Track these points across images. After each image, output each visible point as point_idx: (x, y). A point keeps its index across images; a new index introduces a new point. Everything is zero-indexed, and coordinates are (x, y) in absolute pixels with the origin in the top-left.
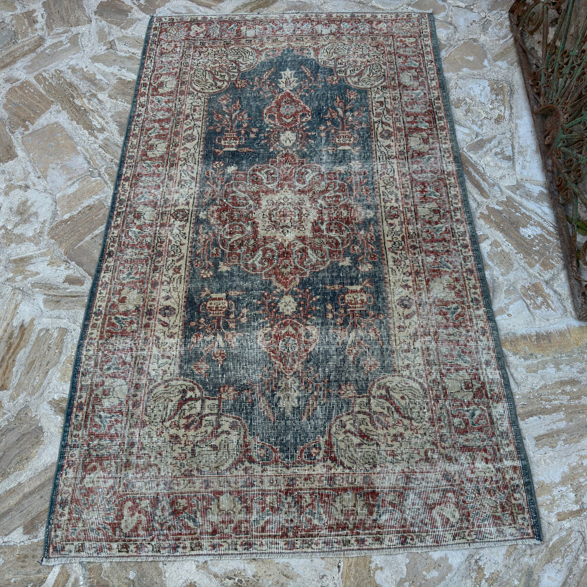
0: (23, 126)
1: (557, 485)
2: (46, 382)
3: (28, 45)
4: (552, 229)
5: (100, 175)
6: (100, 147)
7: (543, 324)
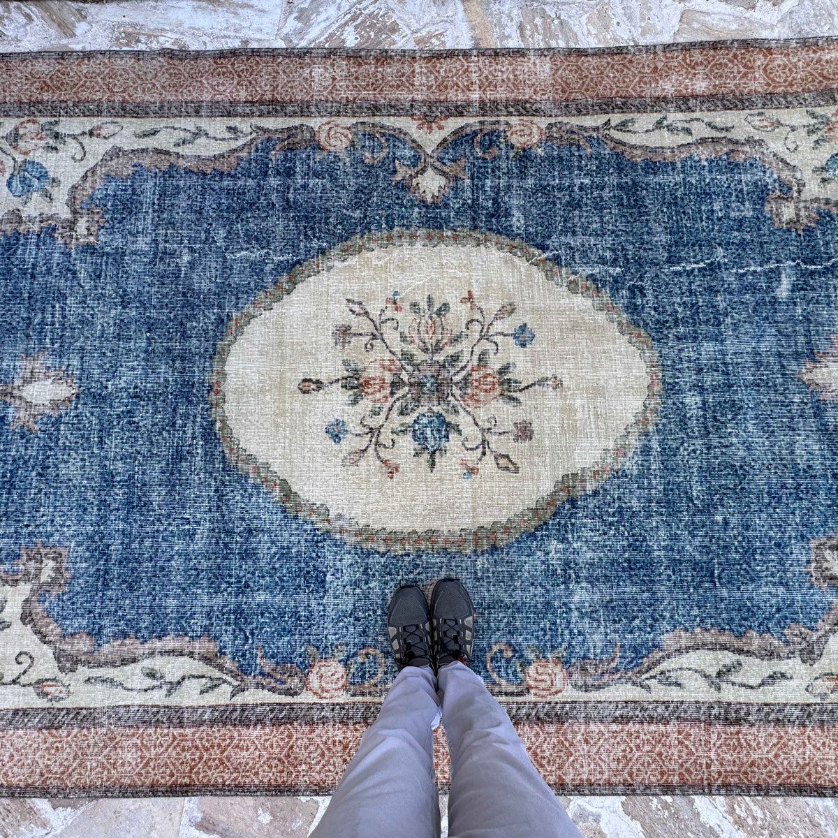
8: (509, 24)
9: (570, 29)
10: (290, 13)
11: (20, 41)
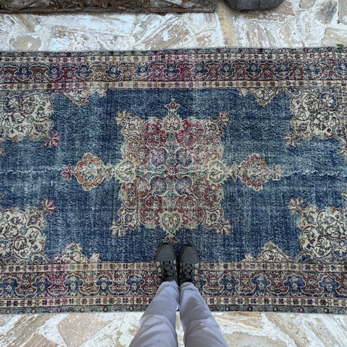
7: (219, 40)
8: (242, 32)
9: (271, 36)
10: (137, 23)
11: (8, 33)
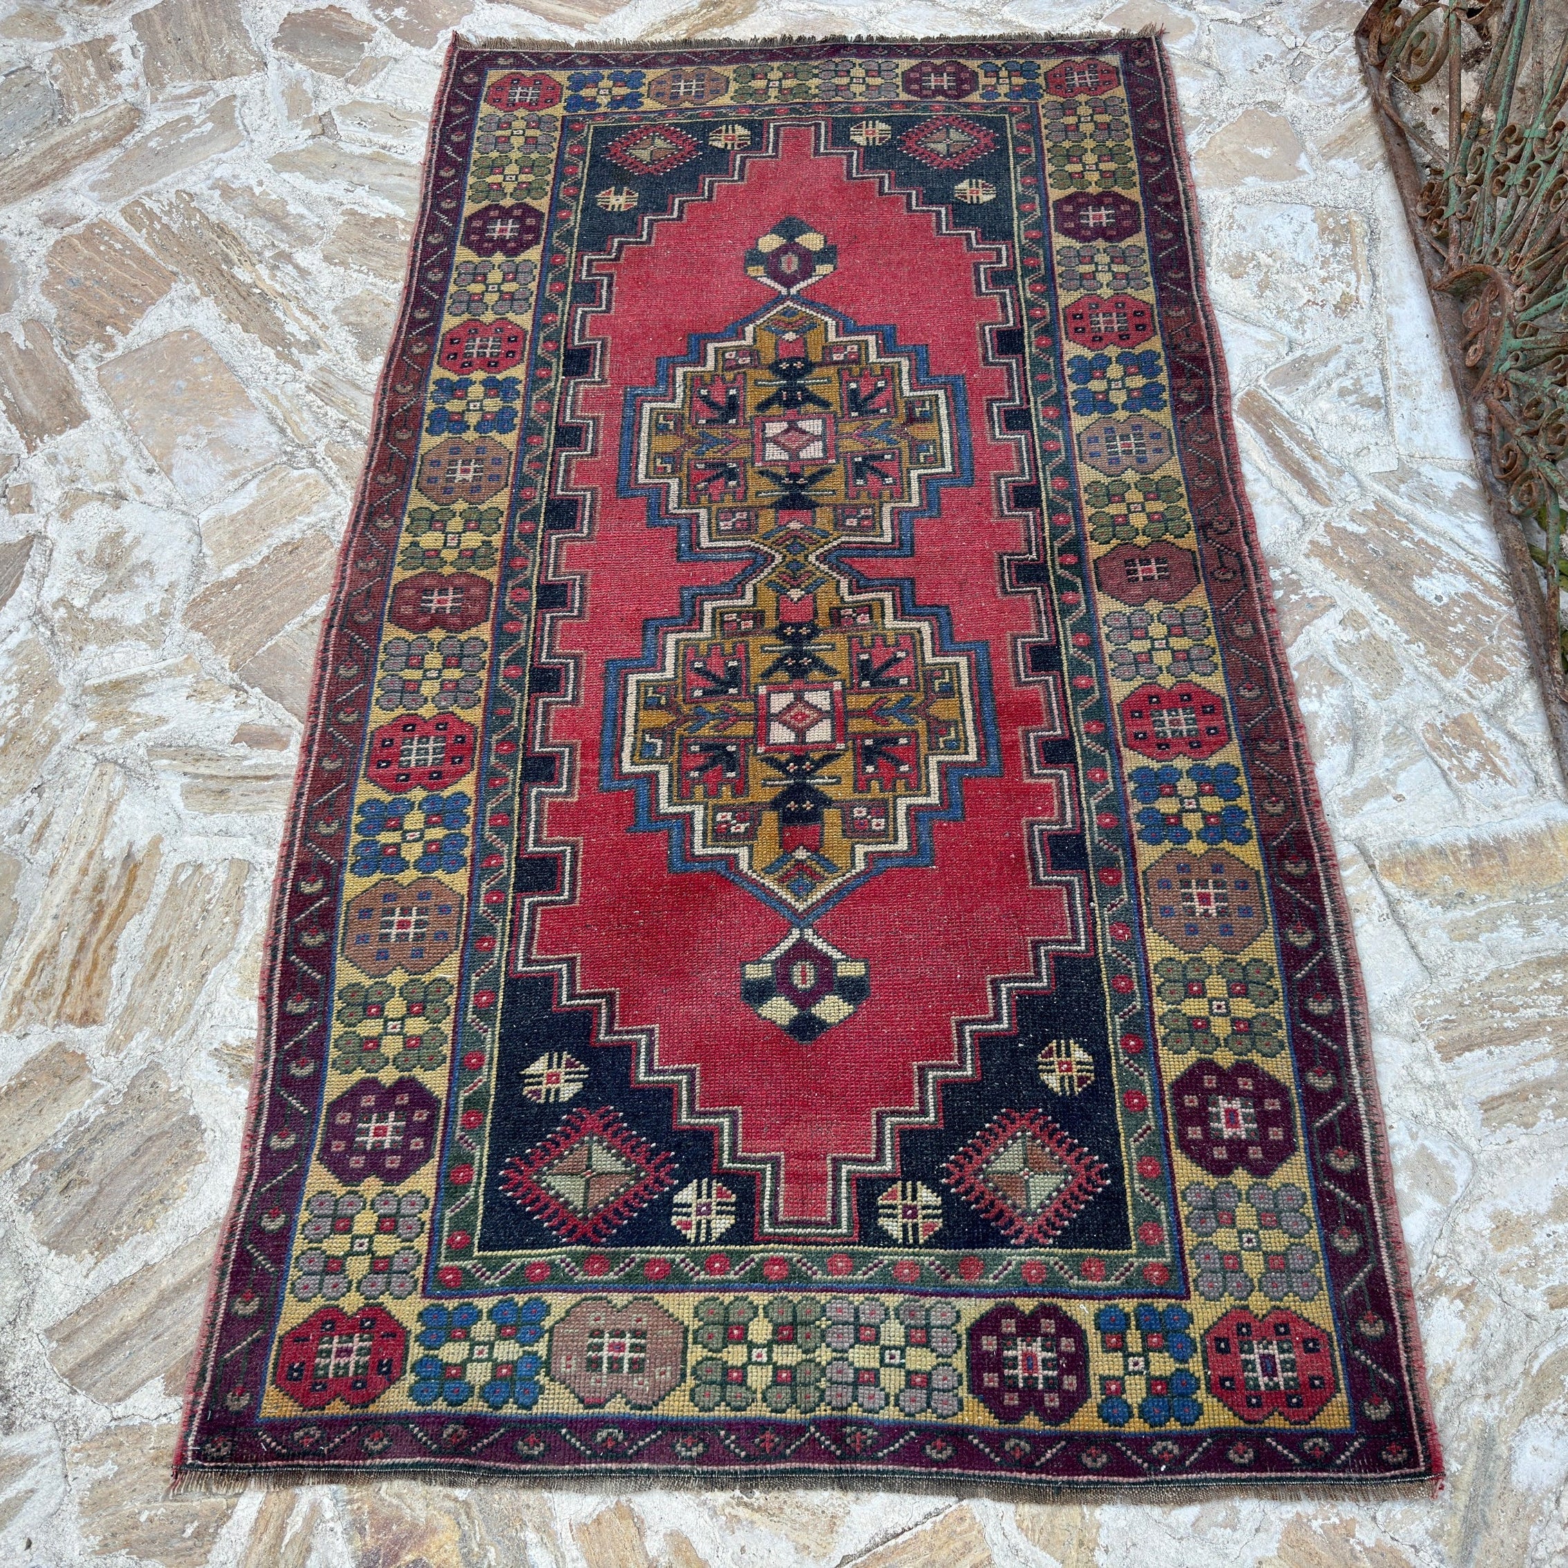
0: (99, 339)
1: (1541, 1219)
2: (202, 1000)
3: (99, 128)
4: (1494, 580)
5: (313, 463)
6: (309, 390)
7: (1484, 819)
